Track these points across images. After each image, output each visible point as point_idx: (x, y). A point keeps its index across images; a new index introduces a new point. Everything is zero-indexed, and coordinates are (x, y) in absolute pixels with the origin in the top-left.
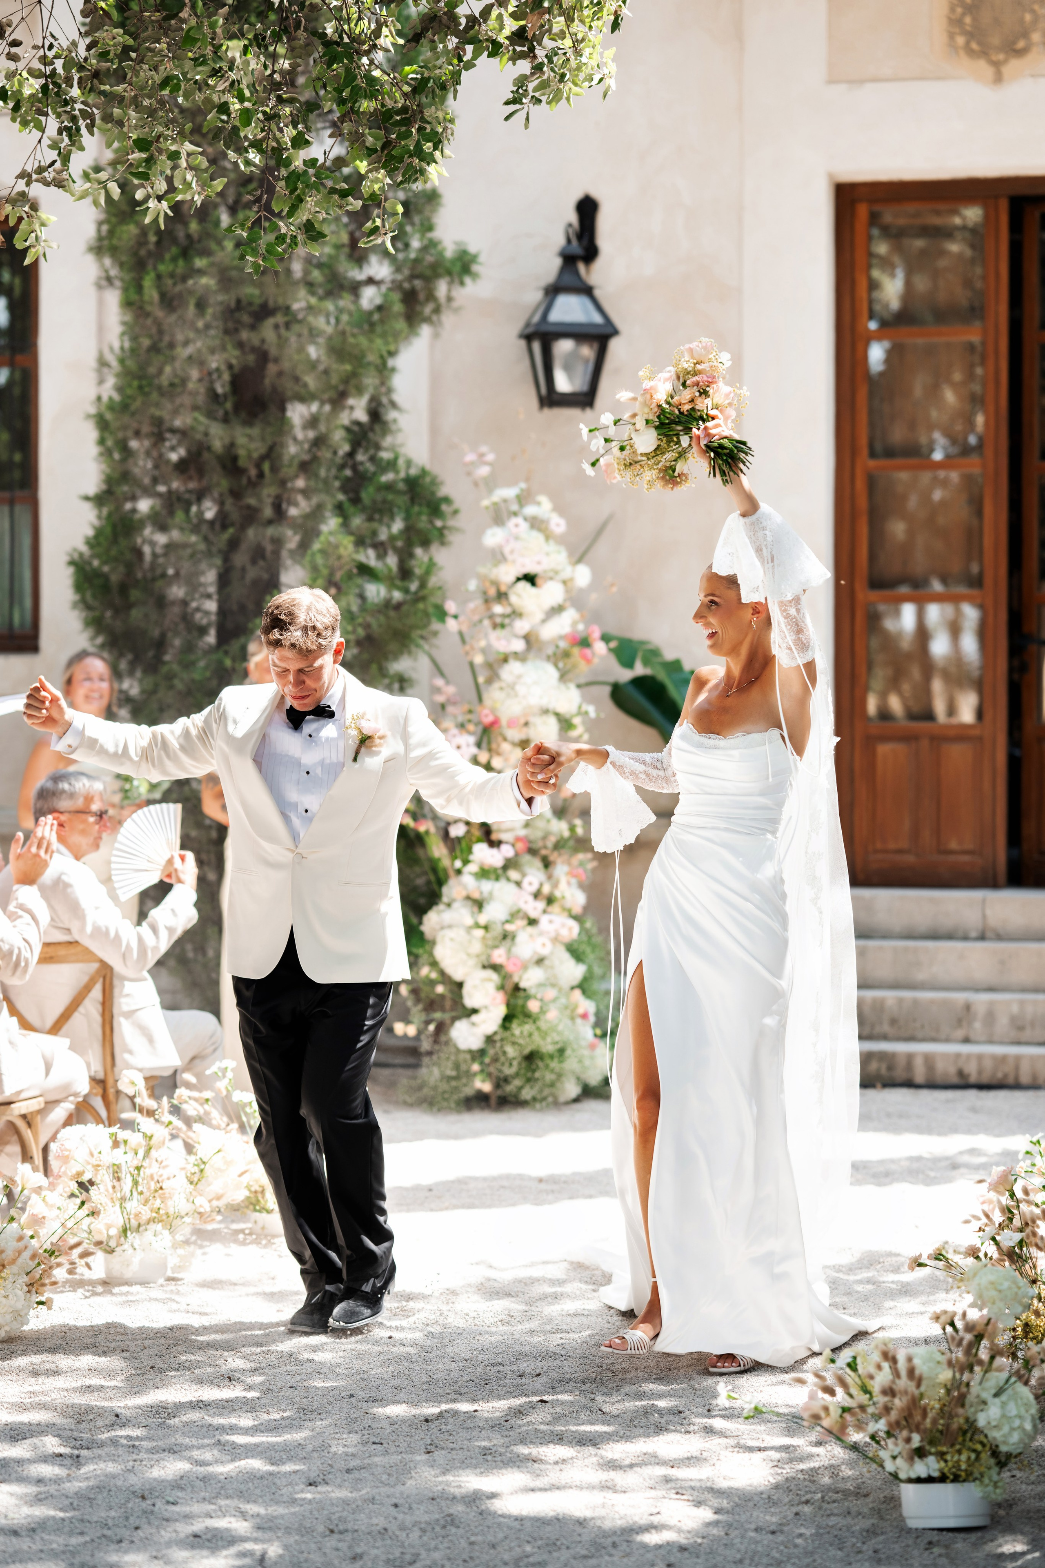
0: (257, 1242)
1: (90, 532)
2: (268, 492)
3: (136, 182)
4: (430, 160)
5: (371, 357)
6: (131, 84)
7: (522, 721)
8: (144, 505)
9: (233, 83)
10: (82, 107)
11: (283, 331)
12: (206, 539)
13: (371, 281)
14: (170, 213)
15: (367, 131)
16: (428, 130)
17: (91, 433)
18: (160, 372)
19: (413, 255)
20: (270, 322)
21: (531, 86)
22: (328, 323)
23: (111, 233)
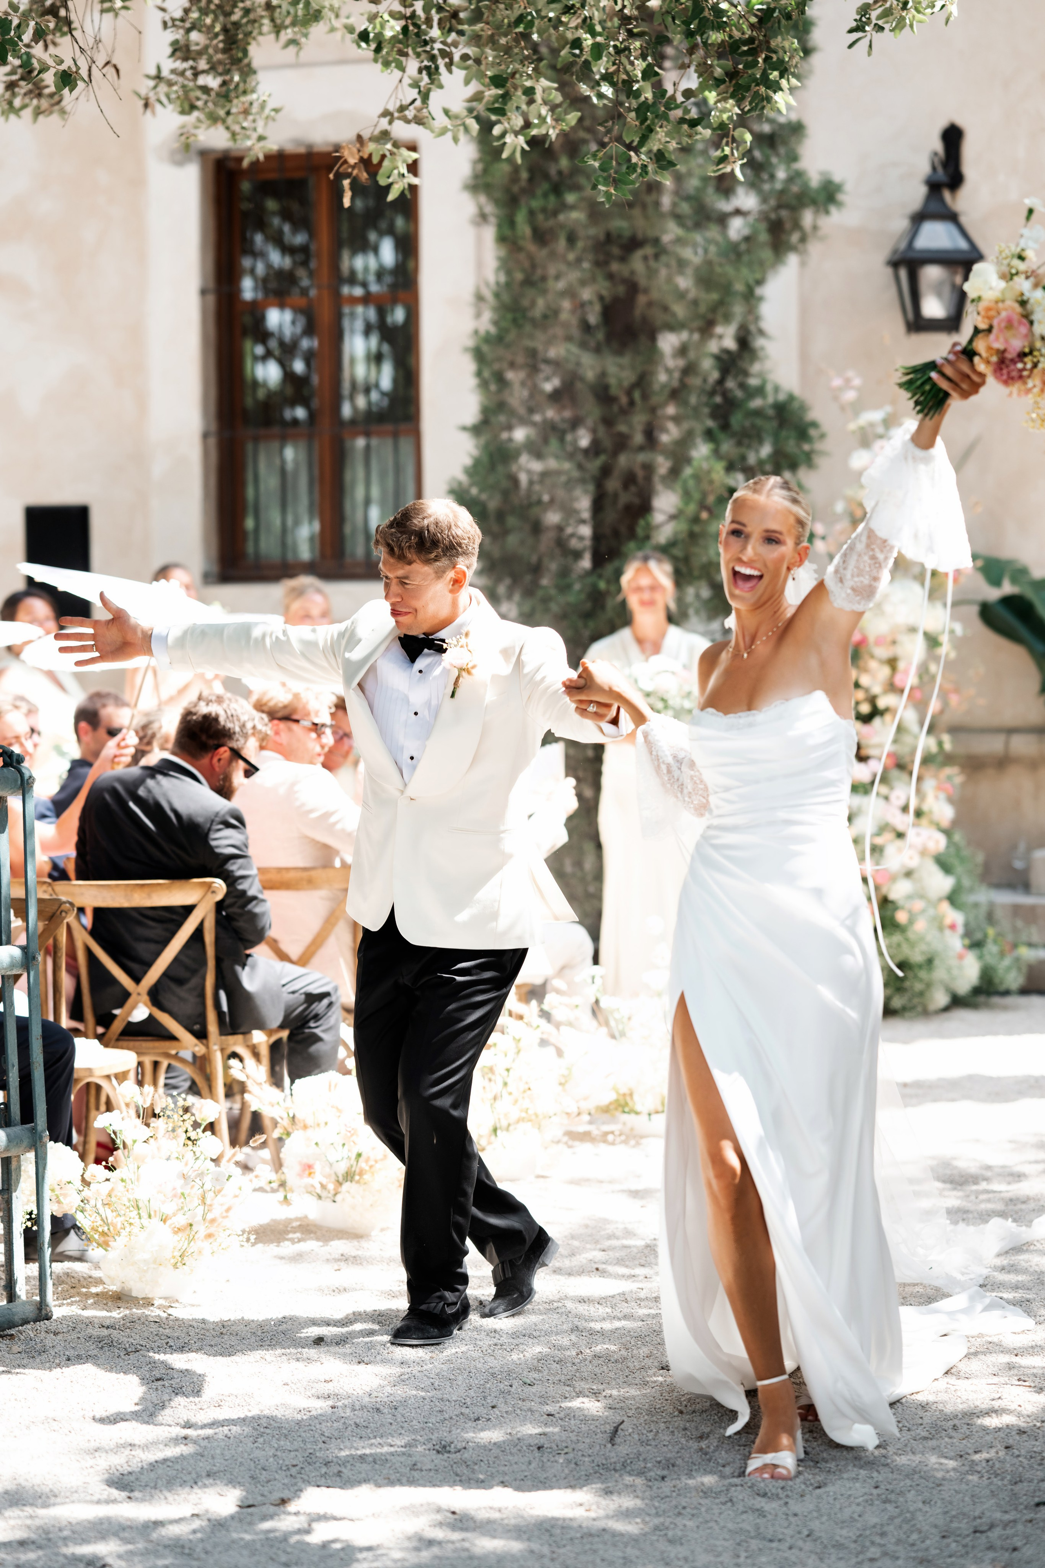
0: (625, 1142)
1: (468, 462)
2: (639, 420)
3: (494, 118)
4: (777, 88)
5: (739, 287)
6: (487, 23)
7: (889, 639)
8: (520, 434)
9: (585, 20)
10: (441, 46)
11: (652, 263)
12: (580, 467)
13: (738, 212)
14: (527, 148)
15: (716, 62)
16: (775, 59)
17: (469, 366)
18: (533, 303)
19: (778, 186)
20: (639, 254)
21: (874, 14)
22: (696, 253)
23: (485, 171)
